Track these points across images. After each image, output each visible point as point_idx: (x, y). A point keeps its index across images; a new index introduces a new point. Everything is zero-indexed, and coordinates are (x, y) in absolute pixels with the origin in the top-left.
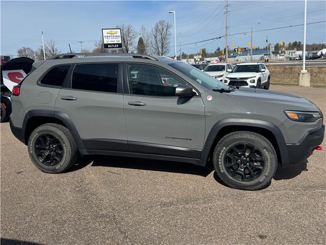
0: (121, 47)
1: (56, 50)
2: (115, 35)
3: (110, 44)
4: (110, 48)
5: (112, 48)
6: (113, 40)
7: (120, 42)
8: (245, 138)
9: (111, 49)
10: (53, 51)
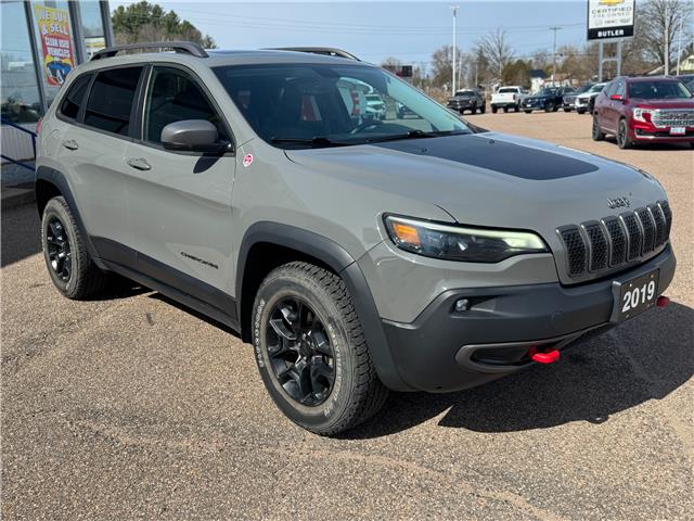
0: (631, 35)
1: (506, 50)
2: (619, 6)
3: (602, 30)
4: (603, 37)
5: (607, 37)
6: (611, 19)
7: (630, 23)
8: (294, 284)
9: (605, 41)
10: (500, 52)
